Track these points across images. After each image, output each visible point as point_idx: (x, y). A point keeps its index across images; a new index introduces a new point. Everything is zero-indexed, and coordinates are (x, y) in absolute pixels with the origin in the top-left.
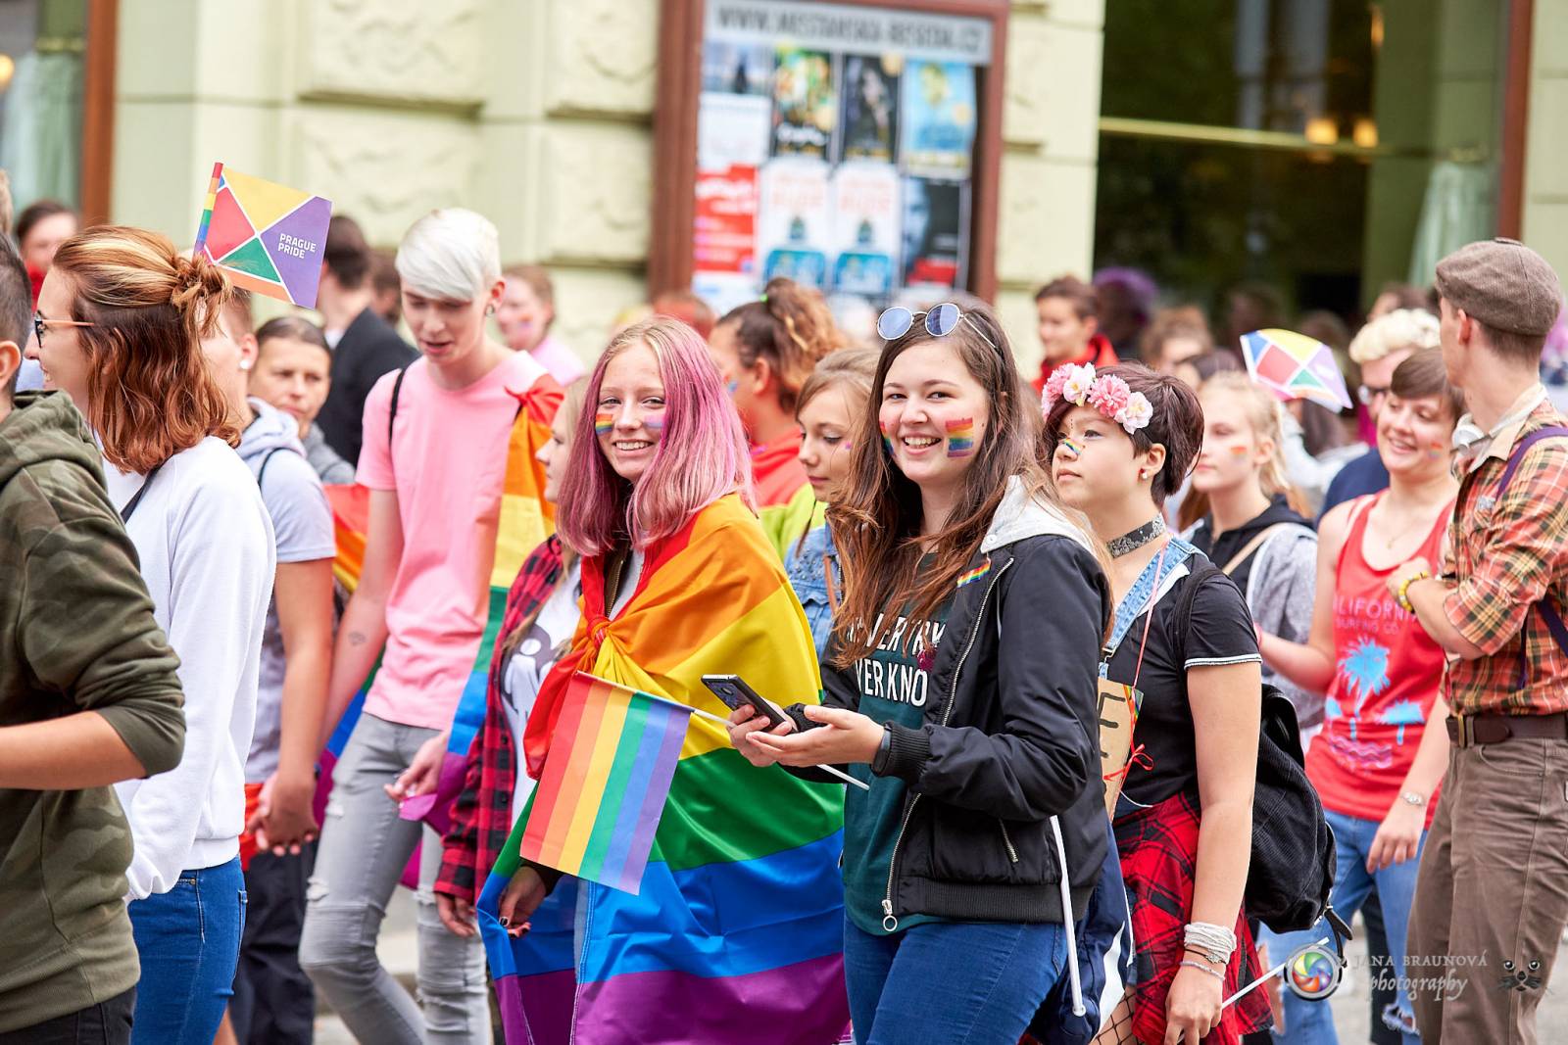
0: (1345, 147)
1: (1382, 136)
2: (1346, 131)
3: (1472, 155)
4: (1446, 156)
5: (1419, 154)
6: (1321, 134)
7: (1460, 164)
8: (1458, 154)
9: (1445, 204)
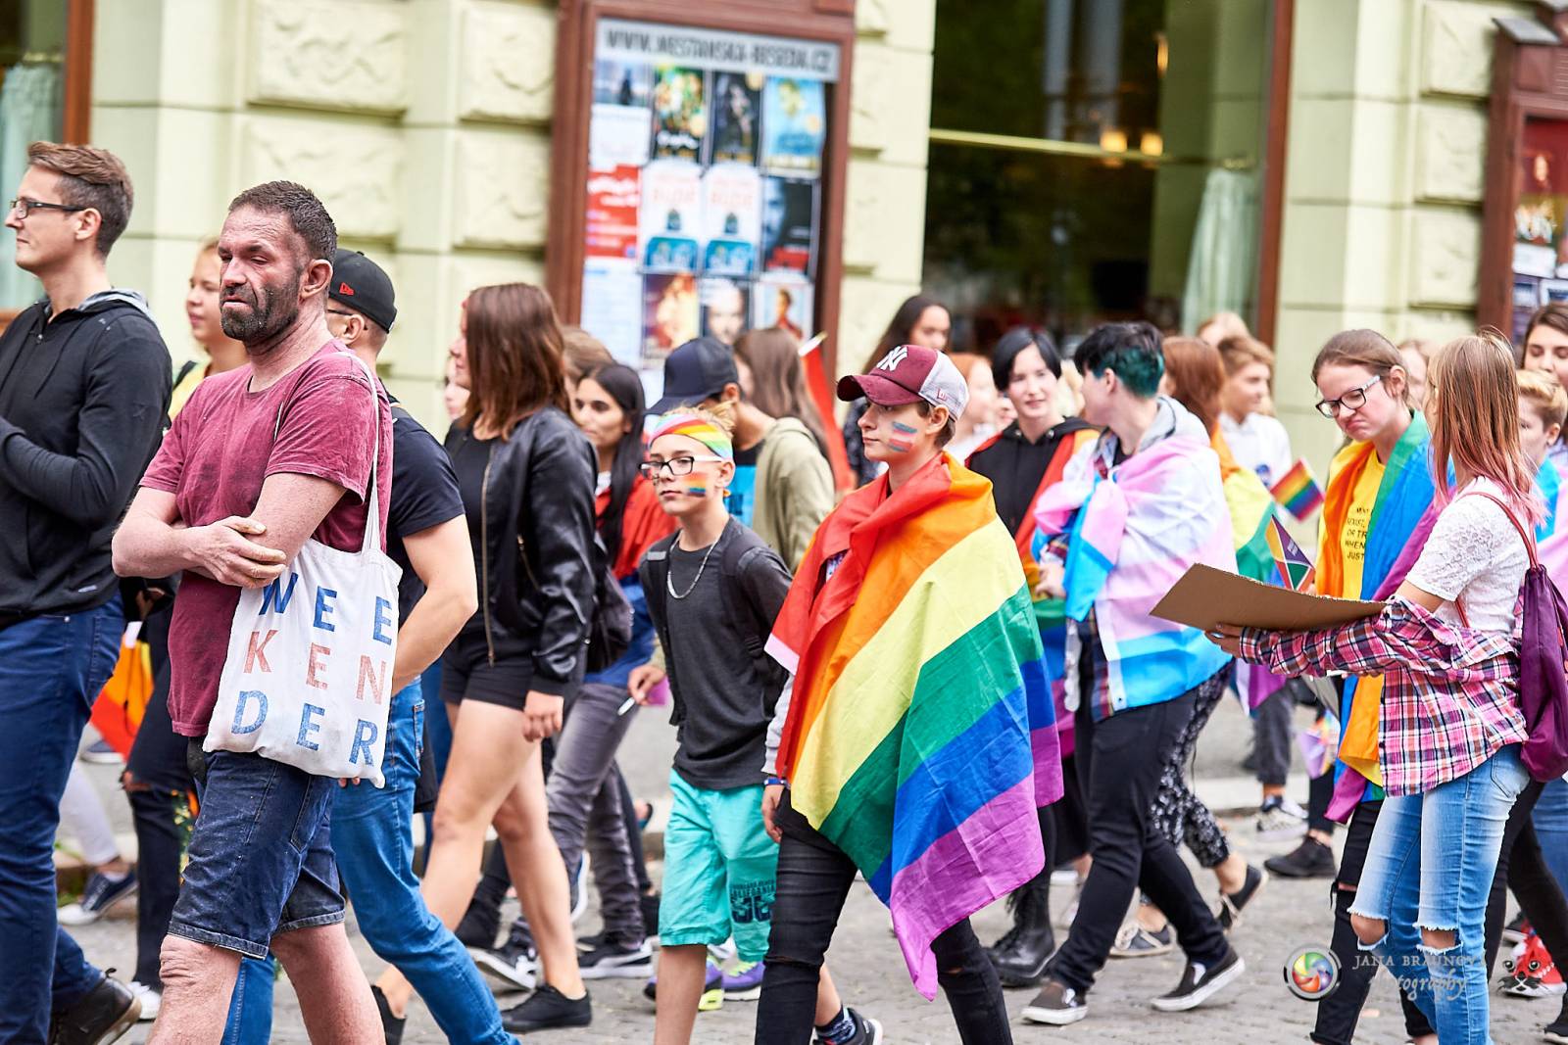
0: (1133, 155)
1: (1165, 149)
2: (1134, 143)
3: (1241, 164)
4: (1220, 164)
5: (1195, 162)
6: (1113, 144)
7: (1231, 170)
8: (1229, 164)
9: (1219, 204)
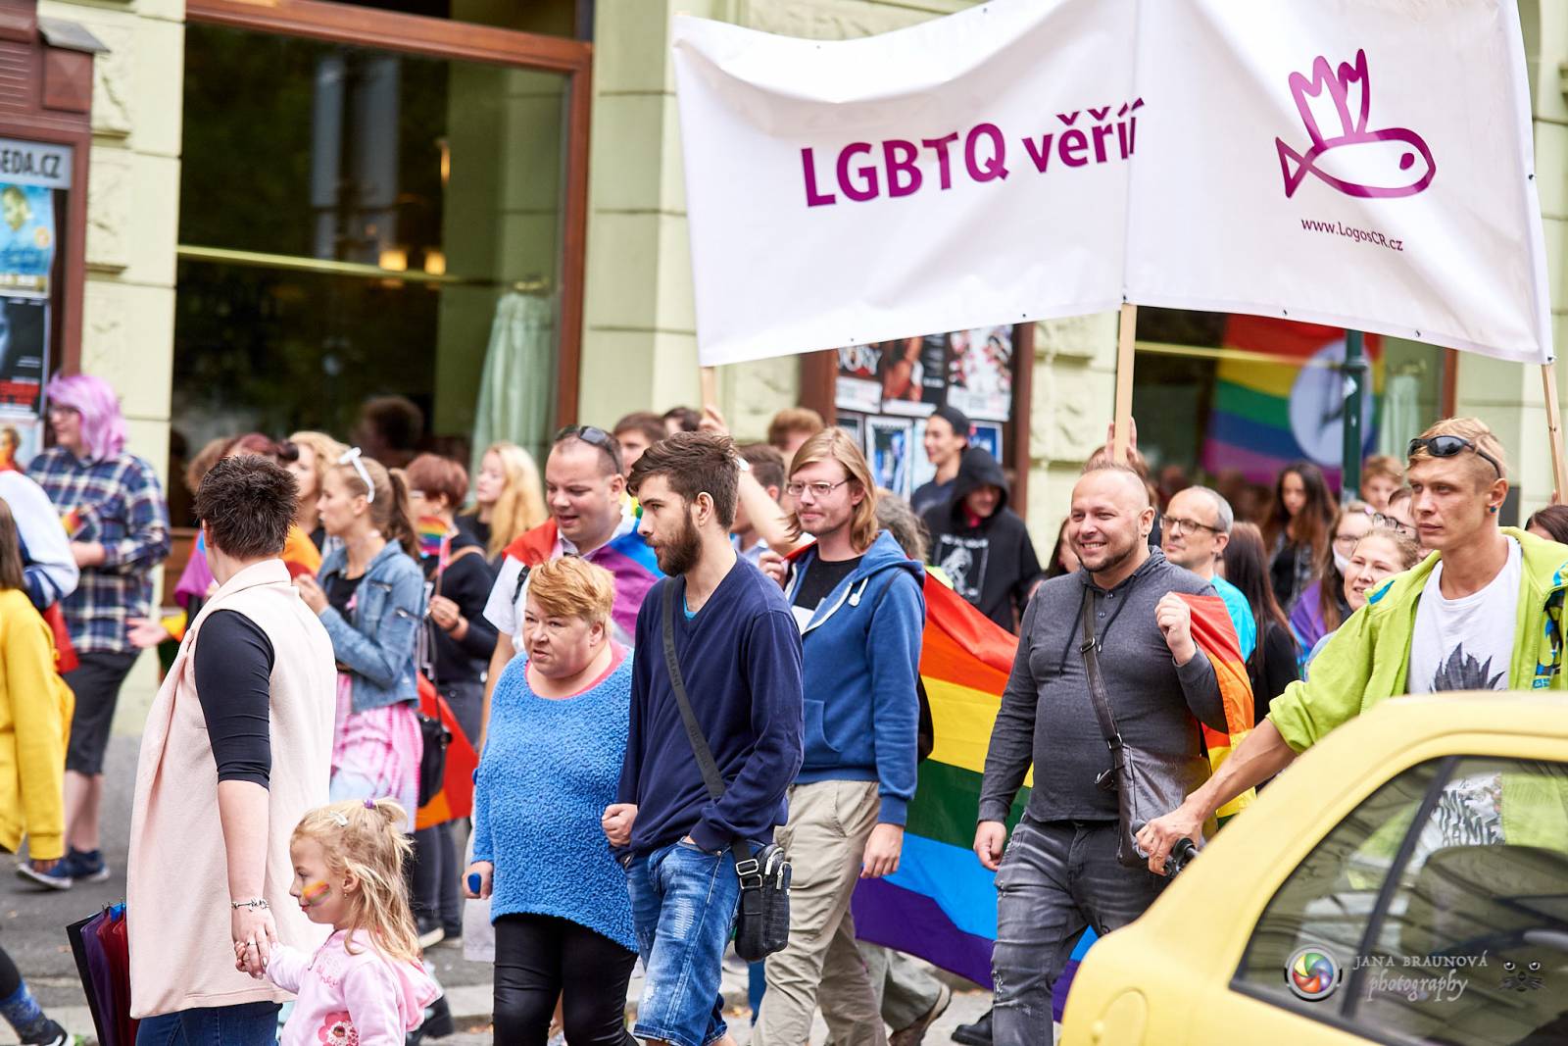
0: (415, 275)
1: (449, 269)
2: (416, 261)
3: (534, 286)
4: (511, 288)
5: (486, 285)
6: (393, 262)
7: (523, 293)
8: (521, 286)
9: (510, 329)
